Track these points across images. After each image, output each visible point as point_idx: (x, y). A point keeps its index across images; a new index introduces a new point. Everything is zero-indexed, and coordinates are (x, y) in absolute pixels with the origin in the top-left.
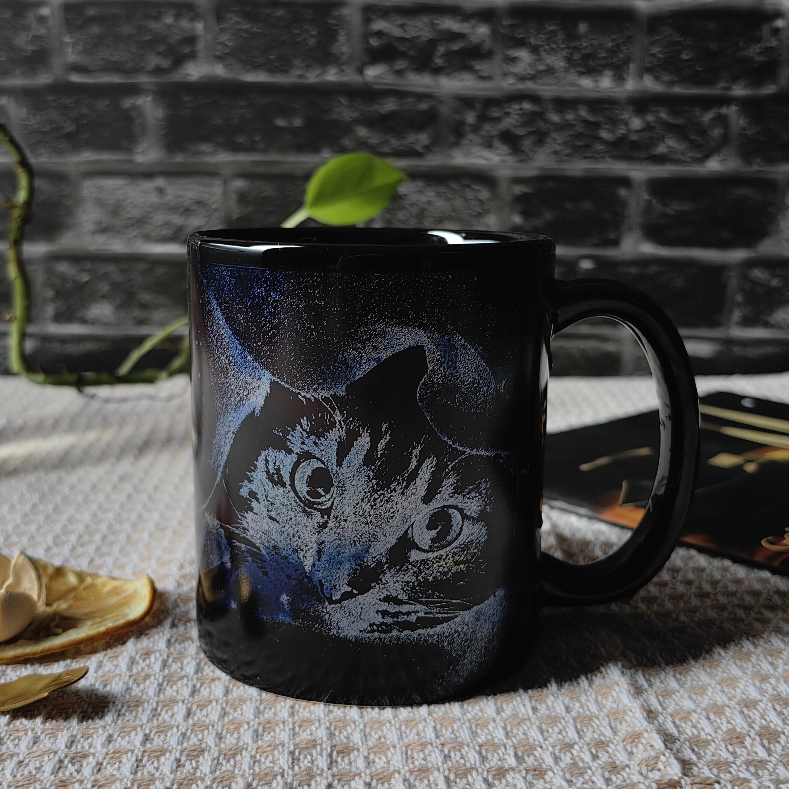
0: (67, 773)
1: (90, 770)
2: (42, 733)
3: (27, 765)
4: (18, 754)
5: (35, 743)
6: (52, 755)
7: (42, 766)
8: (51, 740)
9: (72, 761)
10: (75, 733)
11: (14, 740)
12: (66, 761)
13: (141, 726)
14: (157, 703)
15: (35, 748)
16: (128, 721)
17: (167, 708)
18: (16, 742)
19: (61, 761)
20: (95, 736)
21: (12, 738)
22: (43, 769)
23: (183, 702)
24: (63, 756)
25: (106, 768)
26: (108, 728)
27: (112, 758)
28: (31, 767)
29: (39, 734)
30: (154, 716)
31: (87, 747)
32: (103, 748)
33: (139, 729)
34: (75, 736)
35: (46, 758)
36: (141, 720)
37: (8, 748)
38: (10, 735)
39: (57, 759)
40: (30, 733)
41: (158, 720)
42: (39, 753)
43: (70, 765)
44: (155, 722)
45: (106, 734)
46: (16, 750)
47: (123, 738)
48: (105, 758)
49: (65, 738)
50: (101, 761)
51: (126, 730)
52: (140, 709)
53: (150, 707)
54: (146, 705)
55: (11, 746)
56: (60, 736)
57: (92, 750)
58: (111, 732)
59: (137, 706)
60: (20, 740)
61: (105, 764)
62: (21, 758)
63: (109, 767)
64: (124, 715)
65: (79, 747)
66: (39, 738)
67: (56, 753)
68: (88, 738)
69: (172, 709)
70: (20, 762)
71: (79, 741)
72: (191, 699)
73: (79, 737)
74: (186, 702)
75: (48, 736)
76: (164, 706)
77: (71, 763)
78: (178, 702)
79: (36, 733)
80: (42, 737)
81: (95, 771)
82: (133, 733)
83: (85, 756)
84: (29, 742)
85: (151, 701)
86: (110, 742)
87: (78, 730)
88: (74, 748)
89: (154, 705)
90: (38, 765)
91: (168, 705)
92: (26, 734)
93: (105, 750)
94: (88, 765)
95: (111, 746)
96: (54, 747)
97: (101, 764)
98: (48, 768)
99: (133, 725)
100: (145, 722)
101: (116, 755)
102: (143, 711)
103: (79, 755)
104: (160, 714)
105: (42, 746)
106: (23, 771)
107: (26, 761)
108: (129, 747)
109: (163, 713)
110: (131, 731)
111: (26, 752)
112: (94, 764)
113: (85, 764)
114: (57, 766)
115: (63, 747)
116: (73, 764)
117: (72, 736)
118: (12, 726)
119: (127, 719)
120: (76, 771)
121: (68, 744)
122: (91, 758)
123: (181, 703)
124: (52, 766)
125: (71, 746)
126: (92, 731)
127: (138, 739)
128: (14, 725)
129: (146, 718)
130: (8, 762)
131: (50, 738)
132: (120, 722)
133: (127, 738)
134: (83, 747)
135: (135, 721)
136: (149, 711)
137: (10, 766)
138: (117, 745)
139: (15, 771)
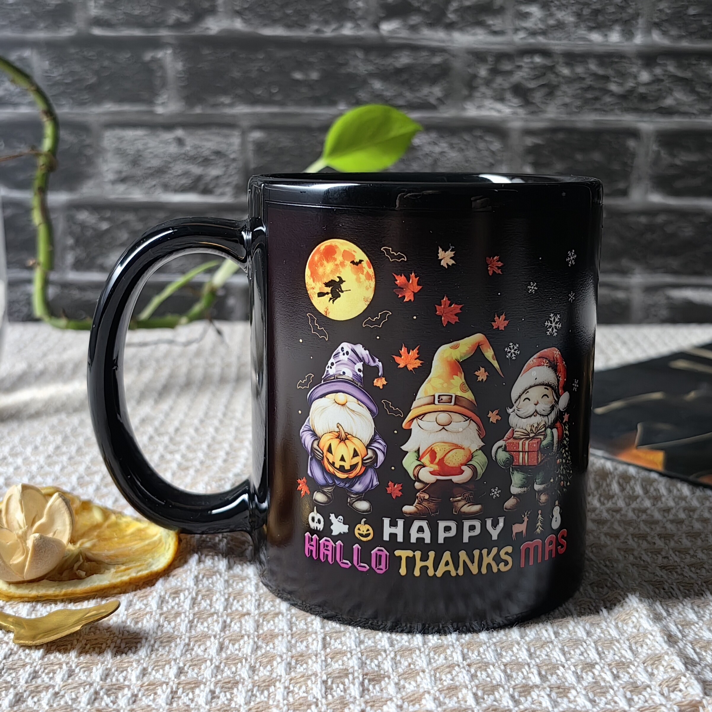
0: (103, 704)
1: (126, 701)
2: (77, 667)
3: (63, 696)
4: (53, 686)
5: (70, 676)
6: (88, 686)
7: (77, 698)
8: (86, 673)
9: (108, 693)
10: (109, 666)
11: (48, 673)
12: (102, 693)
13: (175, 660)
14: (190, 638)
15: (70, 681)
16: (162, 655)
17: (199, 643)
18: (51, 675)
19: (96, 693)
20: (129, 670)
21: (46, 671)
22: (79, 700)
23: (215, 636)
24: (98, 688)
25: (141, 700)
26: (142, 661)
27: (147, 690)
28: (67, 698)
29: (73, 668)
30: (187, 651)
31: (122, 680)
32: (137, 680)
33: (173, 663)
34: (110, 669)
35: (82, 690)
36: (174, 654)
37: (43, 681)
38: (45, 669)
39: (92, 690)
40: (64, 666)
41: (191, 654)
42: (75, 685)
43: (105, 697)
44: (189, 656)
45: (140, 668)
46: (52, 683)
47: (157, 671)
48: (140, 690)
49: (100, 671)
50: (136, 692)
51: (160, 663)
52: (173, 645)
53: (183, 643)
54: (178, 640)
55: (46, 680)
56: (94, 669)
57: (126, 683)
58: (145, 665)
59: (169, 642)
60: (55, 673)
61: (140, 696)
62: (57, 689)
63: (144, 698)
64: (157, 650)
65: (114, 680)
66: (74, 671)
67: (91, 685)
68: (122, 672)
69: (204, 643)
70: (56, 694)
71: (114, 674)
72: (222, 634)
73: (113, 670)
74: (218, 637)
75: (82, 670)
76: (196, 641)
77: (107, 694)
78: (210, 637)
79: (71, 666)
80: (77, 670)
81: (131, 702)
82: (167, 667)
83: (121, 688)
84: (64, 675)
85: (183, 637)
86: (144, 675)
87: (113, 664)
88: (109, 680)
89: (187, 641)
90: (74, 696)
91: (200, 640)
92: (61, 668)
93: (139, 683)
94: (123, 696)
95: (145, 679)
96: (89, 679)
97: (136, 696)
98: (84, 699)
99: (167, 659)
100: (179, 656)
101: (151, 687)
102: (176, 646)
103: (114, 687)
104: (193, 649)
105: (77, 679)
106: (59, 701)
107: (62, 693)
108: (163, 679)
109: (196, 648)
110: (165, 665)
111: (62, 684)
112: (129, 695)
113: (120, 695)
114: (93, 697)
115: (98, 679)
116: (109, 696)
117: (107, 669)
118: (46, 659)
119: (160, 653)
120: (112, 702)
121: (103, 677)
122: (126, 691)
123: (212, 638)
124: (88, 697)
125: (106, 679)
126: (126, 665)
127: (172, 672)
128: (49, 659)
129: (179, 652)
130: (44, 693)
131: (84, 671)
132: (153, 656)
133: (161, 671)
134: (117, 680)
135: (168, 655)
136: (182, 646)
137: (46, 697)
138: (152, 678)
139: (51, 701)
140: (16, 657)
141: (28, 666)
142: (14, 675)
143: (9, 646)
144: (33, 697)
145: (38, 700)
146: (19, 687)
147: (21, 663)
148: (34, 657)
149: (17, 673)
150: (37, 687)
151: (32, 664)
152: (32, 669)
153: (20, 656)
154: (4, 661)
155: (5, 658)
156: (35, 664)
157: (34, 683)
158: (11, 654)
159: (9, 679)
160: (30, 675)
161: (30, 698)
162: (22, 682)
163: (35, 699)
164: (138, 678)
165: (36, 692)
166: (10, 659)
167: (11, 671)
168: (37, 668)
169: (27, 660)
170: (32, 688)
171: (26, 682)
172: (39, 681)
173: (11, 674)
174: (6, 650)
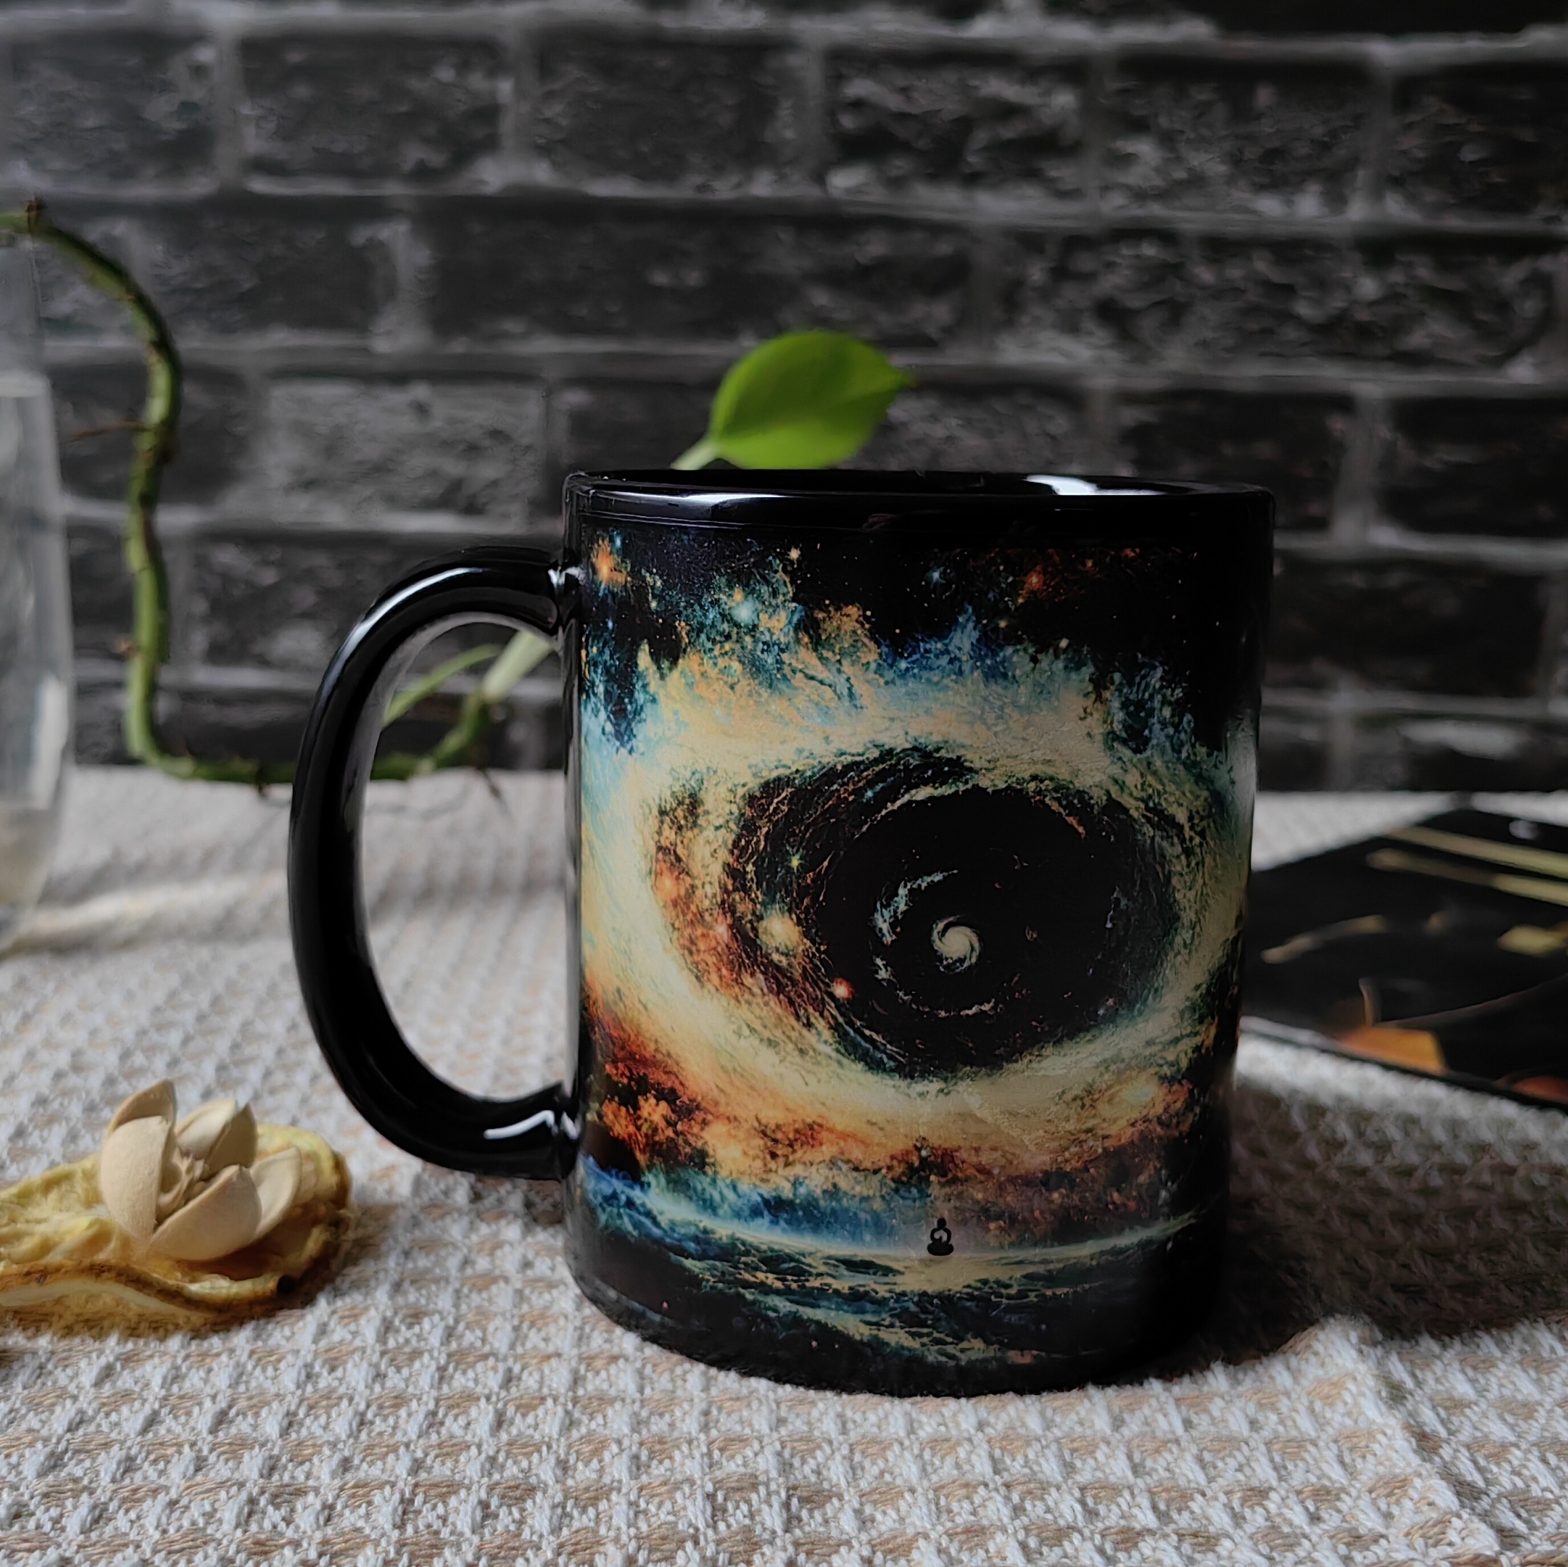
0: (267, 1525)
1: (312, 1518)
2: (211, 1451)
3: (187, 1508)
4: (167, 1489)
5: (198, 1469)
6: (235, 1489)
7: (215, 1510)
8: (230, 1464)
9: (275, 1500)
10: (276, 1452)
11: (155, 1462)
12: (263, 1502)
13: (407, 1445)
14: (437, 1401)
15: (199, 1478)
16: (381, 1434)
17: (456, 1411)
18: (161, 1465)
19: (252, 1501)
20: (316, 1460)
21: (152, 1457)
22: (218, 1515)
23: (488, 1398)
24: (255, 1491)
25: (341, 1515)
26: (341, 1446)
27: (353, 1496)
28: (195, 1512)
29: (205, 1452)
30: (430, 1426)
31: (301, 1478)
32: (333, 1478)
33: (402, 1450)
34: (278, 1458)
35: (223, 1494)
36: (405, 1434)
37: (145, 1478)
38: (148, 1453)
39: (244, 1496)
40: (186, 1449)
41: (438, 1433)
42: (208, 1486)
43: (270, 1508)
44: (434, 1437)
45: (337, 1458)
46: (162, 1481)
47: (372, 1463)
48: (338, 1496)
49: (259, 1461)
50: (330, 1500)
51: (377, 1450)
52: (403, 1412)
53: (423, 1410)
54: (414, 1404)
55: (152, 1473)
56: (246, 1457)
57: (311, 1483)
58: (347, 1453)
59: (397, 1406)
60: (168, 1462)
61: (339, 1507)
62: (173, 1494)
63: (347, 1512)
64: (372, 1423)
65: (286, 1478)
66: (205, 1459)
67: (241, 1485)
68: (302, 1463)
69: (466, 1412)
70: (172, 1504)
71: (285, 1468)
72: (503, 1394)
73: (284, 1460)
74: (494, 1399)
75: (222, 1458)
76: (450, 1407)
77: (273, 1504)
78: (478, 1399)
79: (200, 1451)
80: (212, 1458)
81: (322, 1522)
82: (391, 1458)
83: (300, 1492)
84: (187, 1468)
85: (425, 1398)
86: (346, 1470)
87: (282, 1448)
88: (276, 1477)
89: (431, 1406)
90: (208, 1508)
91: (458, 1405)
92: (180, 1453)
93: (337, 1483)
94: (305, 1508)
95: (348, 1476)
96: (236, 1475)
97: (332, 1507)
98: (229, 1514)
99: (392, 1442)
100: (414, 1437)
101: (361, 1492)
102: (409, 1415)
103: (288, 1489)
104: (442, 1424)
105: (212, 1474)
106: (179, 1519)
107: (184, 1501)
108: (385, 1477)
109: (449, 1421)
110: (387, 1454)
111: (183, 1484)
112: (318, 1506)
113: (299, 1507)
114: (246, 1510)
115: (255, 1475)
116: (277, 1507)
117: (271, 1457)
118: (151, 1435)
119: (377, 1430)
120: (283, 1519)
121: (265, 1472)
122: (311, 1497)
123: (483, 1400)
124: (236, 1510)
125: (270, 1475)
126: (310, 1451)
127: (401, 1467)
128: (156, 1434)
129: (416, 1429)
130: (149, 1502)
131: (227, 1461)
132: (363, 1436)
133: (379, 1463)
134: (293, 1478)
135: (393, 1435)
136: (421, 1417)
137: (153, 1510)
138: (361, 1474)
139: (164, 1520)
140: (92, 1428)
141: (116, 1447)
142: (87, 1463)
143: (78, 1405)
144: (127, 1511)
145: (139, 1518)
146: (99, 1491)
147: (100, 1439)
148: (126, 1430)
149: (94, 1460)
150: (135, 1491)
151: (122, 1443)
152: (124, 1452)
153: (99, 1425)
154: (68, 1436)
155: (69, 1430)
156: (129, 1443)
157: (127, 1481)
158: (81, 1422)
159: (78, 1472)
160: (119, 1463)
161: (122, 1512)
162: (105, 1479)
163: (133, 1515)
164: (333, 1475)
165: (132, 1500)
166: (81, 1432)
167: (82, 1456)
168: (133, 1452)
169: (114, 1435)
170: (125, 1493)
171: (113, 1481)
172: (138, 1477)
173: (82, 1461)
174: (72, 1413)
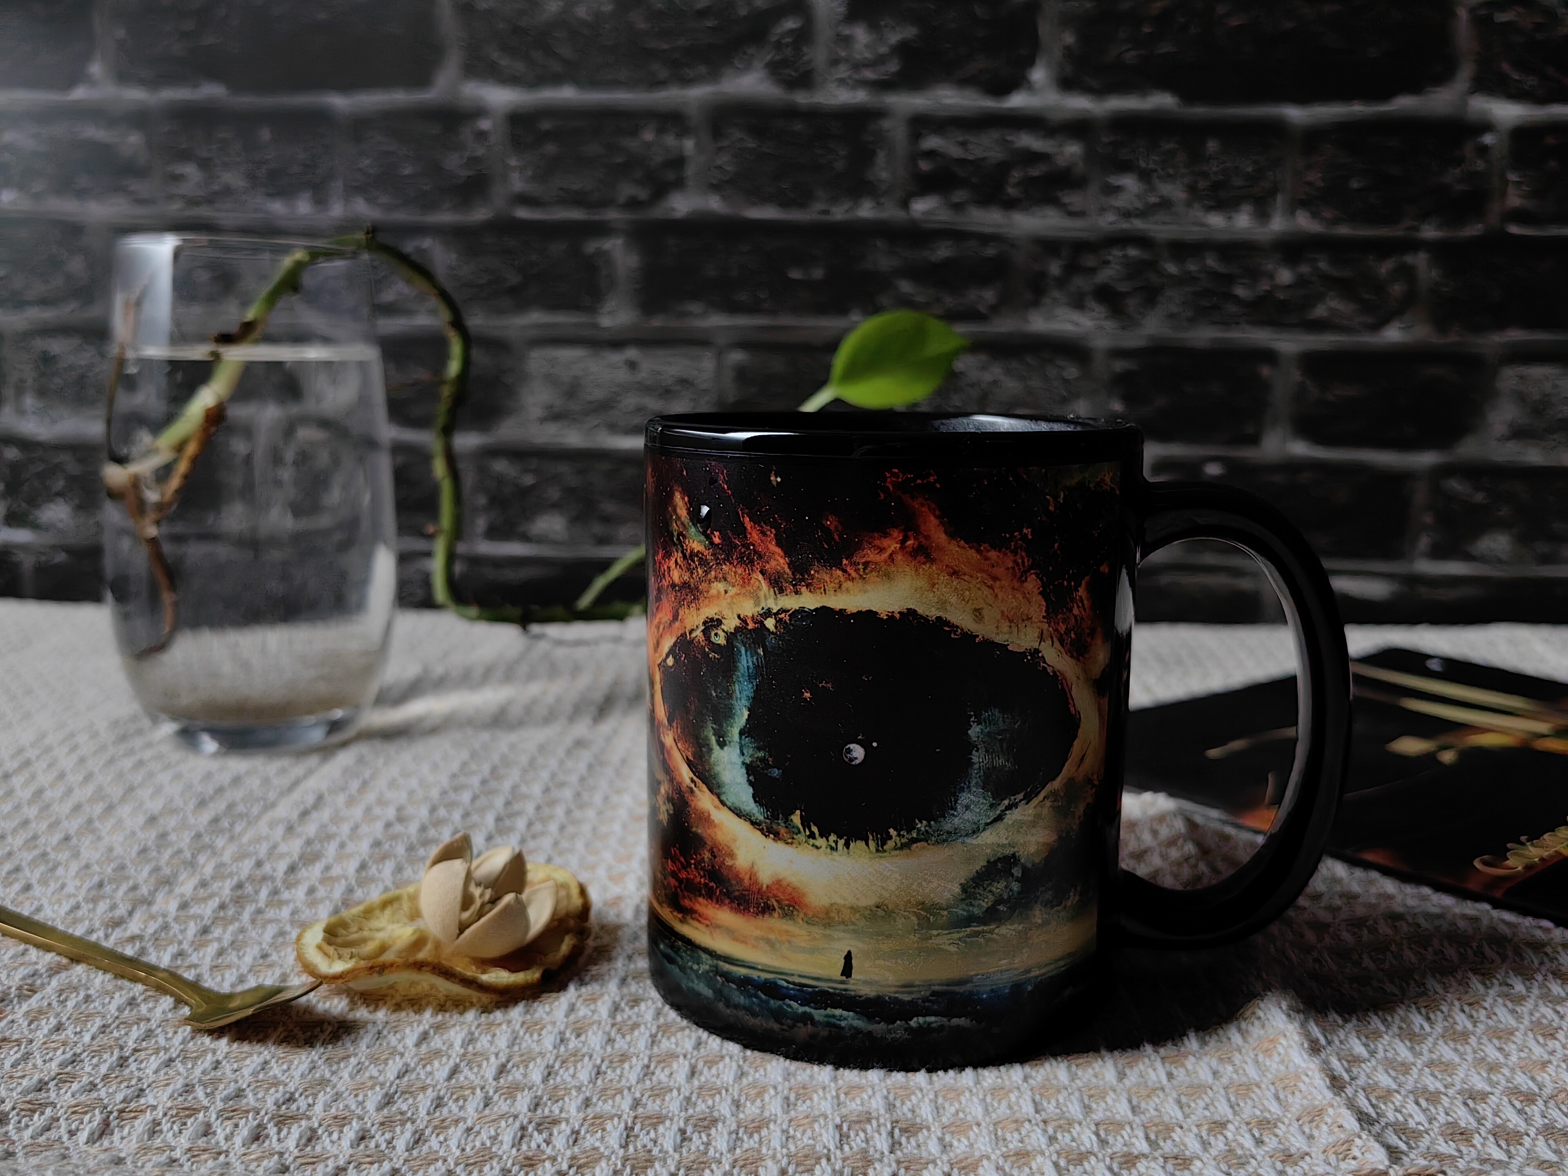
0: (533, 1145)
1: (564, 1140)
2: (495, 1092)
3: (479, 1133)
4: (465, 1120)
5: (486, 1105)
6: (511, 1119)
7: (498, 1135)
8: (508, 1102)
9: (539, 1128)
10: (539, 1093)
11: (457, 1100)
12: (530, 1129)
13: (629, 1089)
14: (650, 1058)
15: (487, 1112)
16: (611, 1081)
17: (662, 1065)
18: (461, 1103)
19: (523, 1128)
20: (566, 1099)
21: (455, 1097)
22: (500, 1138)
23: (685, 1056)
24: (525, 1121)
25: (584, 1138)
26: (584, 1089)
27: (593, 1124)
28: (484, 1136)
29: (491, 1093)
30: (645, 1075)
31: (557, 1112)
32: (578, 1112)
33: (626, 1092)
34: (541, 1098)
35: (503, 1124)
36: (628, 1080)
37: (450, 1112)
38: (452, 1094)
39: (517, 1124)
40: (478, 1091)
41: (651, 1080)
42: (493, 1117)
43: (536, 1133)
44: (648, 1082)
45: (581, 1097)
46: (462, 1114)
47: (605, 1101)
48: (582, 1125)
49: (527, 1100)
50: (577, 1128)
51: (609, 1092)
52: (626, 1066)
53: (640, 1064)
54: (634, 1060)
55: (455, 1109)
56: (519, 1097)
57: (563, 1115)
58: (588, 1094)
59: (622, 1061)
60: (465, 1100)
61: (583, 1132)
62: (469, 1123)
63: (588, 1136)
64: (605, 1073)
65: (547, 1111)
66: (491, 1098)
67: (516, 1117)
68: (557, 1101)
69: (670, 1066)
70: (469, 1130)
71: (546, 1104)
72: (695, 1053)
73: (545, 1099)
74: (689, 1056)
75: (503, 1097)
76: (659, 1062)
77: (537, 1130)
78: (678, 1057)
79: (487, 1092)
80: (496, 1097)
81: (571, 1143)
82: (618, 1097)
83: (556, 1122)
84: (478, 1104)
85: (641, 1055)
86: (587, 1106)
87: (544, 1090)
88: (539, 1111)
89: (646, 1061)
90: (493, 1133)
91: (664, 1061)
92: (474, 1094)
93: (581, 1115)
94: (559, 1133)
95: (589, 1110)
96: (512, 1110)
97: (578, 1133)
98: (507, 1138)
99: (619, 1086)
100: (634, 1083)
101: (598, 1121)
102: (631, 1067)
103: (548, 1120)
104: (653, 1073)
105: (496, 1109)
106: (473, 1141)
107: (477, 1128)
108: (614, 1111)
109: (658, 1072)
110: (615, 1095)
111: (476, 1116)
112: (568, 1132)
113: (555, 1132)
114: (519, 1134)
115: (525, 1109)
116: (540, 1132)
117: (536, 1097)
118: (454, 1081)
119: (609, 1078)
120: (545, 1141)
121: (532, 1107)
122: (563, 1125)
123: (681, 1057)
124: (512, 1135)
125: (535, 1110)
126: (562, 1093)
127: (625, 1104)
128: (457, 1080)
129: (635, 1077)
130: (453, 1129)
131: (506, 1099)
132: (599, 1082)
133: (610, 1102)
134: (551, 1111)
135: (619, 1081)
136: (639, 1069)
137: (455, 1134)
138: (598, 1109)
139: (463, 1141)
140: (414, 1076)
141: (430, 1090)
142: (410, 1101)
143: (404, 1060)
144: (438, 1135)
145: (446, 1140)
146: (419, 1121)
147: (419, 1084)
148: (437, 1077)
149: (415, 1098)
150: (443, 1121)
151: (434, 1086)
152: (435, 1093)
153: (419, 1074)
154: (398, 1081)
155: (398, 1077)
156: (439, 1087)
157: (438, 1114)
158: (406, 1071)
159: (404, 1107)
160: (432, 1102)
161: (434, 1135)
162: (423, 1112)
163: (441, 1138)
164: (579, 1110)
165: (441, 1127)
166: (406, 1079)
167: (407, 1096)
168: (442, 1093)
169: (428, 1081)
170: (436, 1122)
171: (428, 1114)
172: (445, 1110)
173: (406, 1099)
174: (400, 1065)
